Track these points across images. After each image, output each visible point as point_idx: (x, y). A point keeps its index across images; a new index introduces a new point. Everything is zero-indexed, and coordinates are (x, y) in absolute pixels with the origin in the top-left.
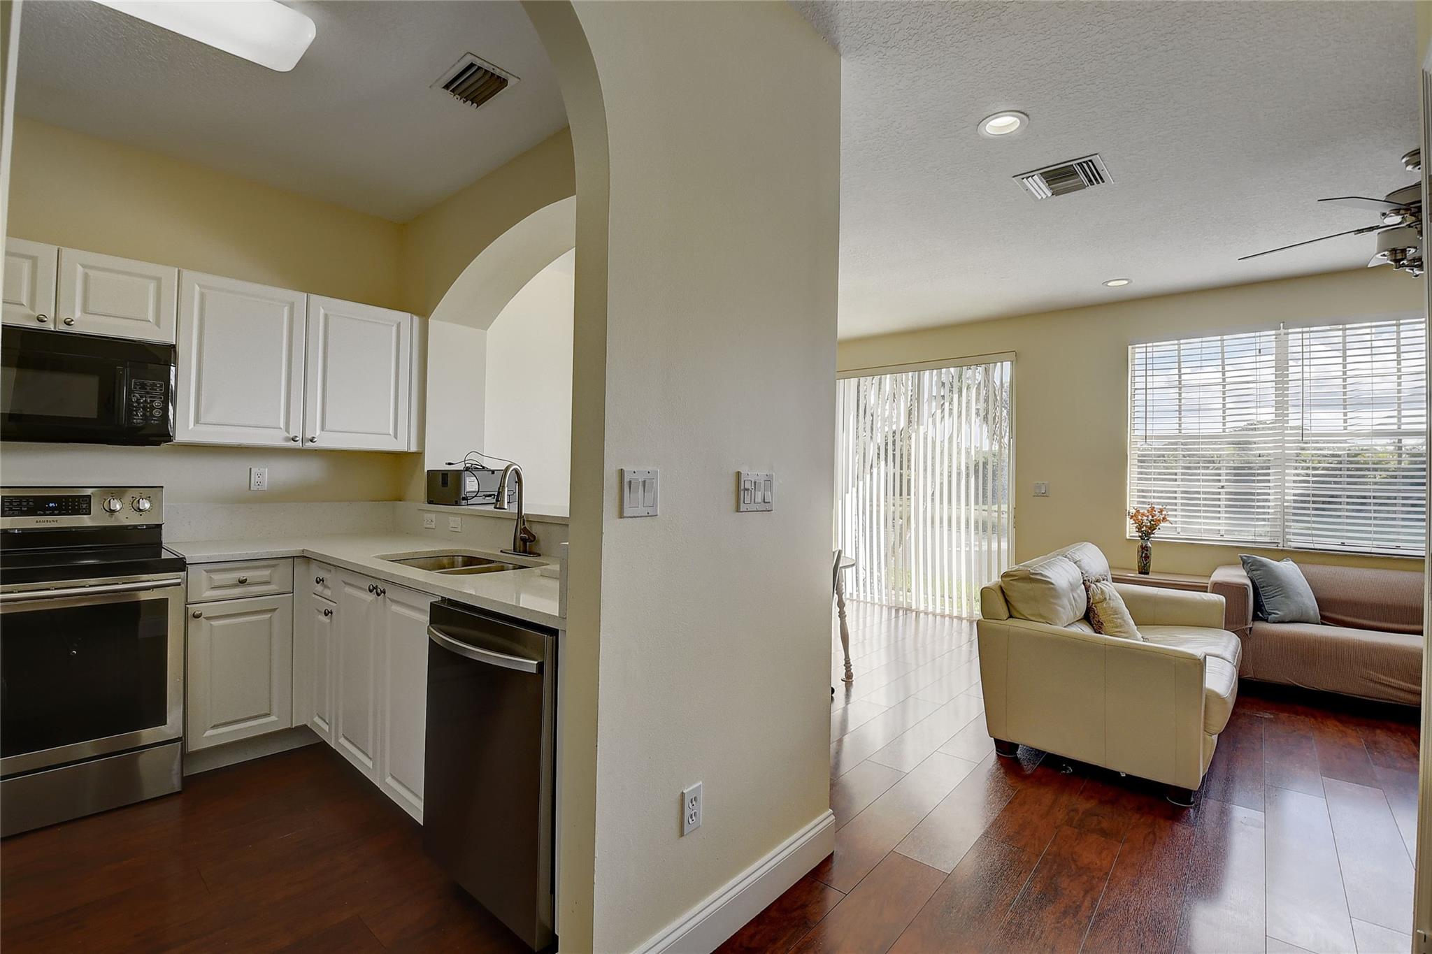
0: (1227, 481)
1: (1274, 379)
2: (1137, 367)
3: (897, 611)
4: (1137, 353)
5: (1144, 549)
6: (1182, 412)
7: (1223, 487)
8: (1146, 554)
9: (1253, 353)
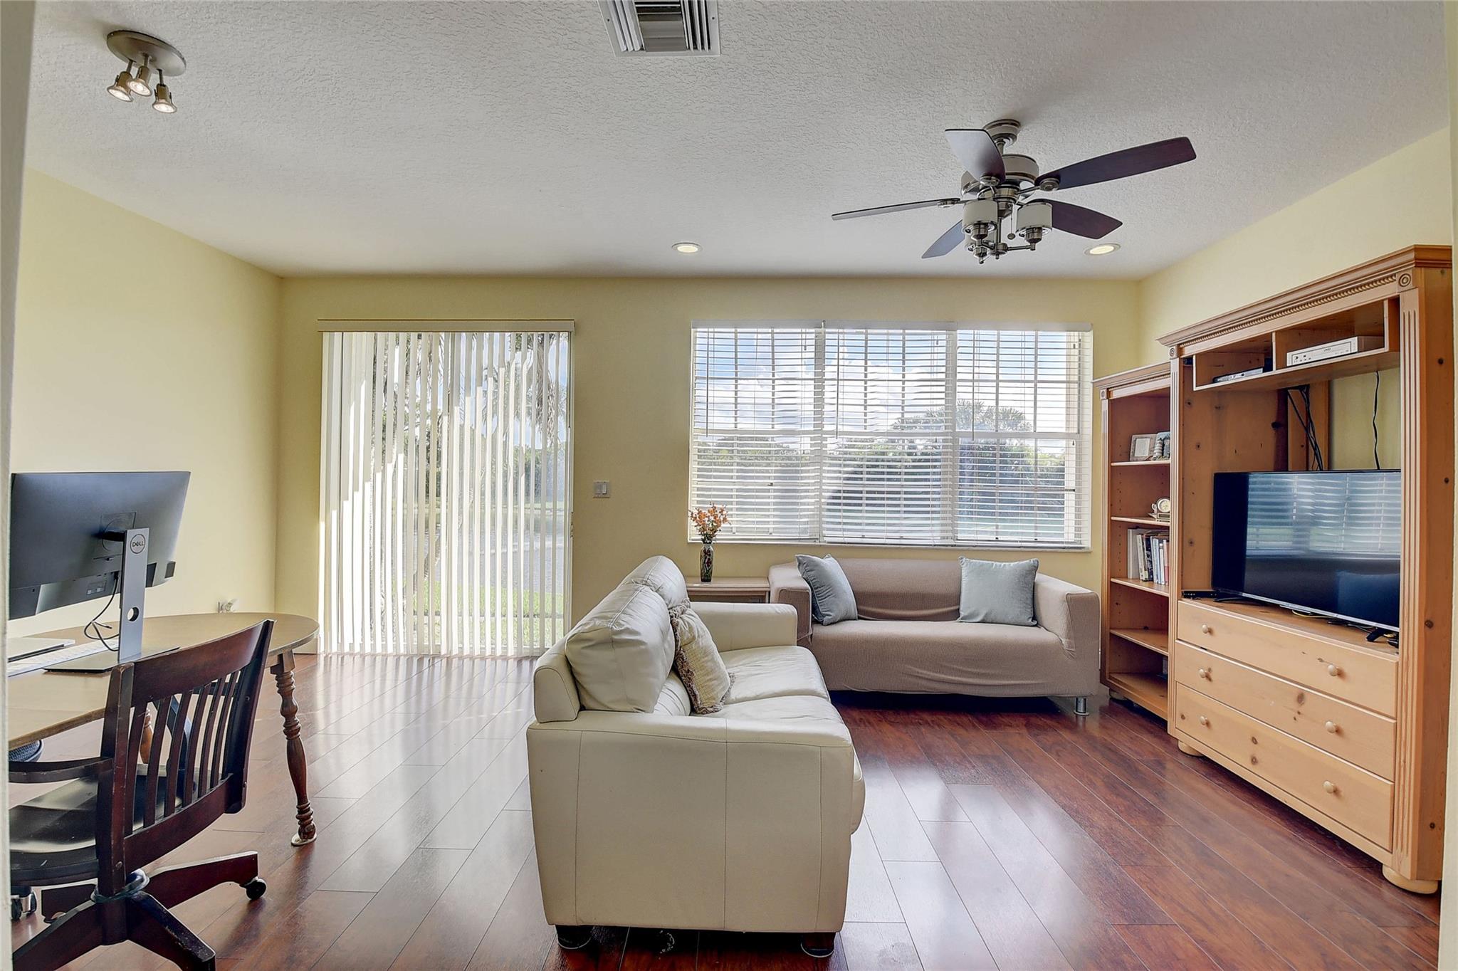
0: (776, 478)
1: (813, 377)
2: (698, 354)
3: (421, 660)
4: (700, 337)
5: (707, 553)
6: (738, 405)
7: (772, 484)
8: (709, 559)
9: (799, 349)
